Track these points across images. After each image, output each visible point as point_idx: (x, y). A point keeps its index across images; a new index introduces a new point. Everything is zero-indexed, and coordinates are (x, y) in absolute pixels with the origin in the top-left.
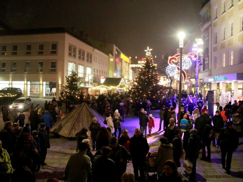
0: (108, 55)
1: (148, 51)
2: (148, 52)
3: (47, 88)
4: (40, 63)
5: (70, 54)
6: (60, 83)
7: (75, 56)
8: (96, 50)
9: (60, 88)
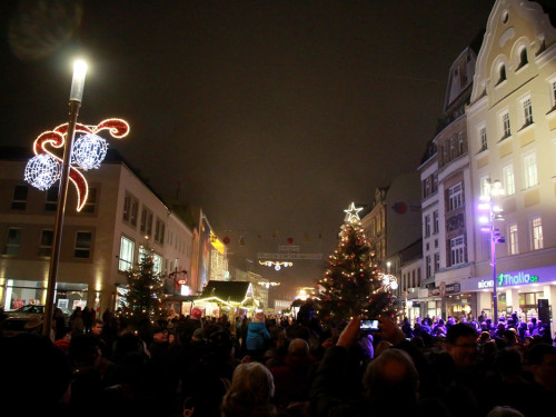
0: (192, 230)
1: (354, 213)
2: (353, 215)
3: (60, 300)
4: (46, 233)
5: (126, 217)
6: (98, 286)
7: (134, 223)
8: (172, 216)
9: (97, 300)
